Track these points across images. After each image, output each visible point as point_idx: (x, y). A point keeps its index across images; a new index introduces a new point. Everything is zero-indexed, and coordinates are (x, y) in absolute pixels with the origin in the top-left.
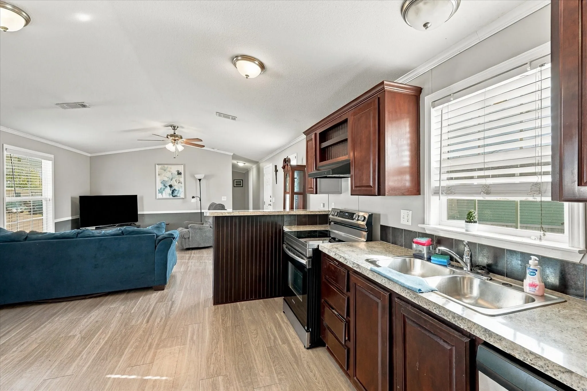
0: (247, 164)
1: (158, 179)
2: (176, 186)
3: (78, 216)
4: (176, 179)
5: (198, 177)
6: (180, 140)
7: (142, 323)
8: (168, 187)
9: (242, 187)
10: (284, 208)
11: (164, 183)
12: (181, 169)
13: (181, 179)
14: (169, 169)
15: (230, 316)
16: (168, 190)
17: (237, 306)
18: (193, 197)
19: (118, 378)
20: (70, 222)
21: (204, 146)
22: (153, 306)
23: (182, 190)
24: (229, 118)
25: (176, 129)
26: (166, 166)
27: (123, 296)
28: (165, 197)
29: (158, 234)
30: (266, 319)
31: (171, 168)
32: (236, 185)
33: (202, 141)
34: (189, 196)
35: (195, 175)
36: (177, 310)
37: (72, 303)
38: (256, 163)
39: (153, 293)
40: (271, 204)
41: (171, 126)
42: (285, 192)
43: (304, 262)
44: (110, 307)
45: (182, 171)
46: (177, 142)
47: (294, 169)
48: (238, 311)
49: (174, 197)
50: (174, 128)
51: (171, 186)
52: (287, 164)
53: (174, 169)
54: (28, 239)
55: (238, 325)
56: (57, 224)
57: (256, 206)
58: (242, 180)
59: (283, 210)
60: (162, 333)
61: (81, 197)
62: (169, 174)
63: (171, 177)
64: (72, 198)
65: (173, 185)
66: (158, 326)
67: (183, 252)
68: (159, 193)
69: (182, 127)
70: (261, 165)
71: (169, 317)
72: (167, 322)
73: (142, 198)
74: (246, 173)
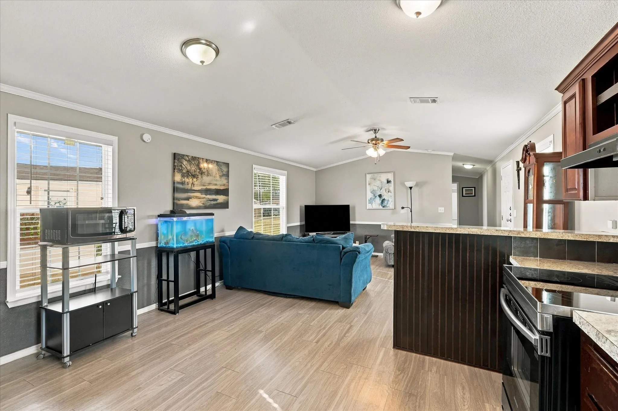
0: (478, 166)
1: (368, 188)
2: (385, 197)
3: (304, 223)
4: (385, 188)
5: (409, 184)
6: (381, 144)
7: (311, 342)
8: (378, 196)
9: (475, 196)
10: (525, 226)
11: (373, 192)
12: (390, 177)
13: (391, 187)
14: (378, 178)
15: (408, 374)
16: (378, 201)
17: (424, 361)
18: (402, 207)
19: (264, 398)
20: (299, 227)
21: (409, 147)
22: (331, 324)
23: (391, 200)
24: (428, 102)
25: (378, 132)
26: (376, 175)
27: (313, 304)
28: (375, 207)
29: (345, 246)
30: (464, 405)
31: (380, 177)
32: (465, 194)
33: (402, 140)
34: (399, 207)
35: (405, 183)
36: (349, 339)
37: (278, 298)
38: (491, 162)
39: (337, 309)
40: (512, 219)
41: (372, 129)
42: (526, 201)
43: (534, 337)
44: (299, 312)
45: (391, 178)
46: (378, 146)
47: (542, 159)
48: (422, 371)
49: (383, 207)
50: (375, 131)
51: (380, 196)
52: (529, 154)
53: (384, 178)
54: (254, 238)
55: (413, 395)
56: (289, 228)
57: (492, 223)
58: (475, 188)
59: (522, 229)
60: (323, 363)
61: (306, 206)
62: (378, 183)
63: (380, 187)
64: (300, 206)
65: (382, 195)
66: (324, 351)
67: (387, 269)
68: (369, 203)
69: (383, 129)
70: (498, 165)
71: (339, 345)
72: (334, 349)
73: (354, 208)
74: (478, 178)
